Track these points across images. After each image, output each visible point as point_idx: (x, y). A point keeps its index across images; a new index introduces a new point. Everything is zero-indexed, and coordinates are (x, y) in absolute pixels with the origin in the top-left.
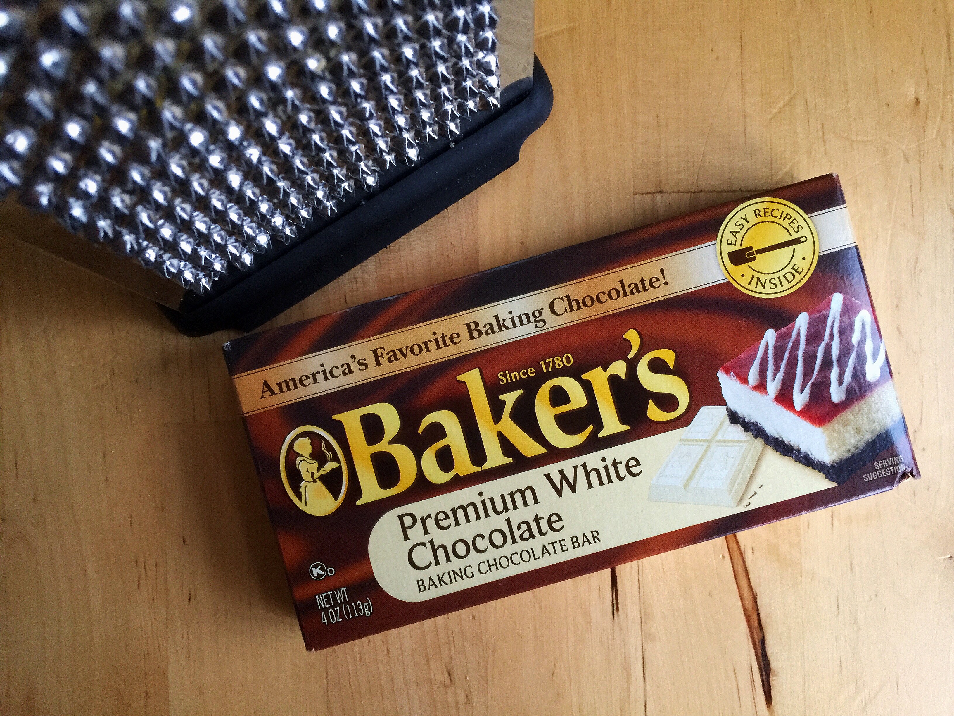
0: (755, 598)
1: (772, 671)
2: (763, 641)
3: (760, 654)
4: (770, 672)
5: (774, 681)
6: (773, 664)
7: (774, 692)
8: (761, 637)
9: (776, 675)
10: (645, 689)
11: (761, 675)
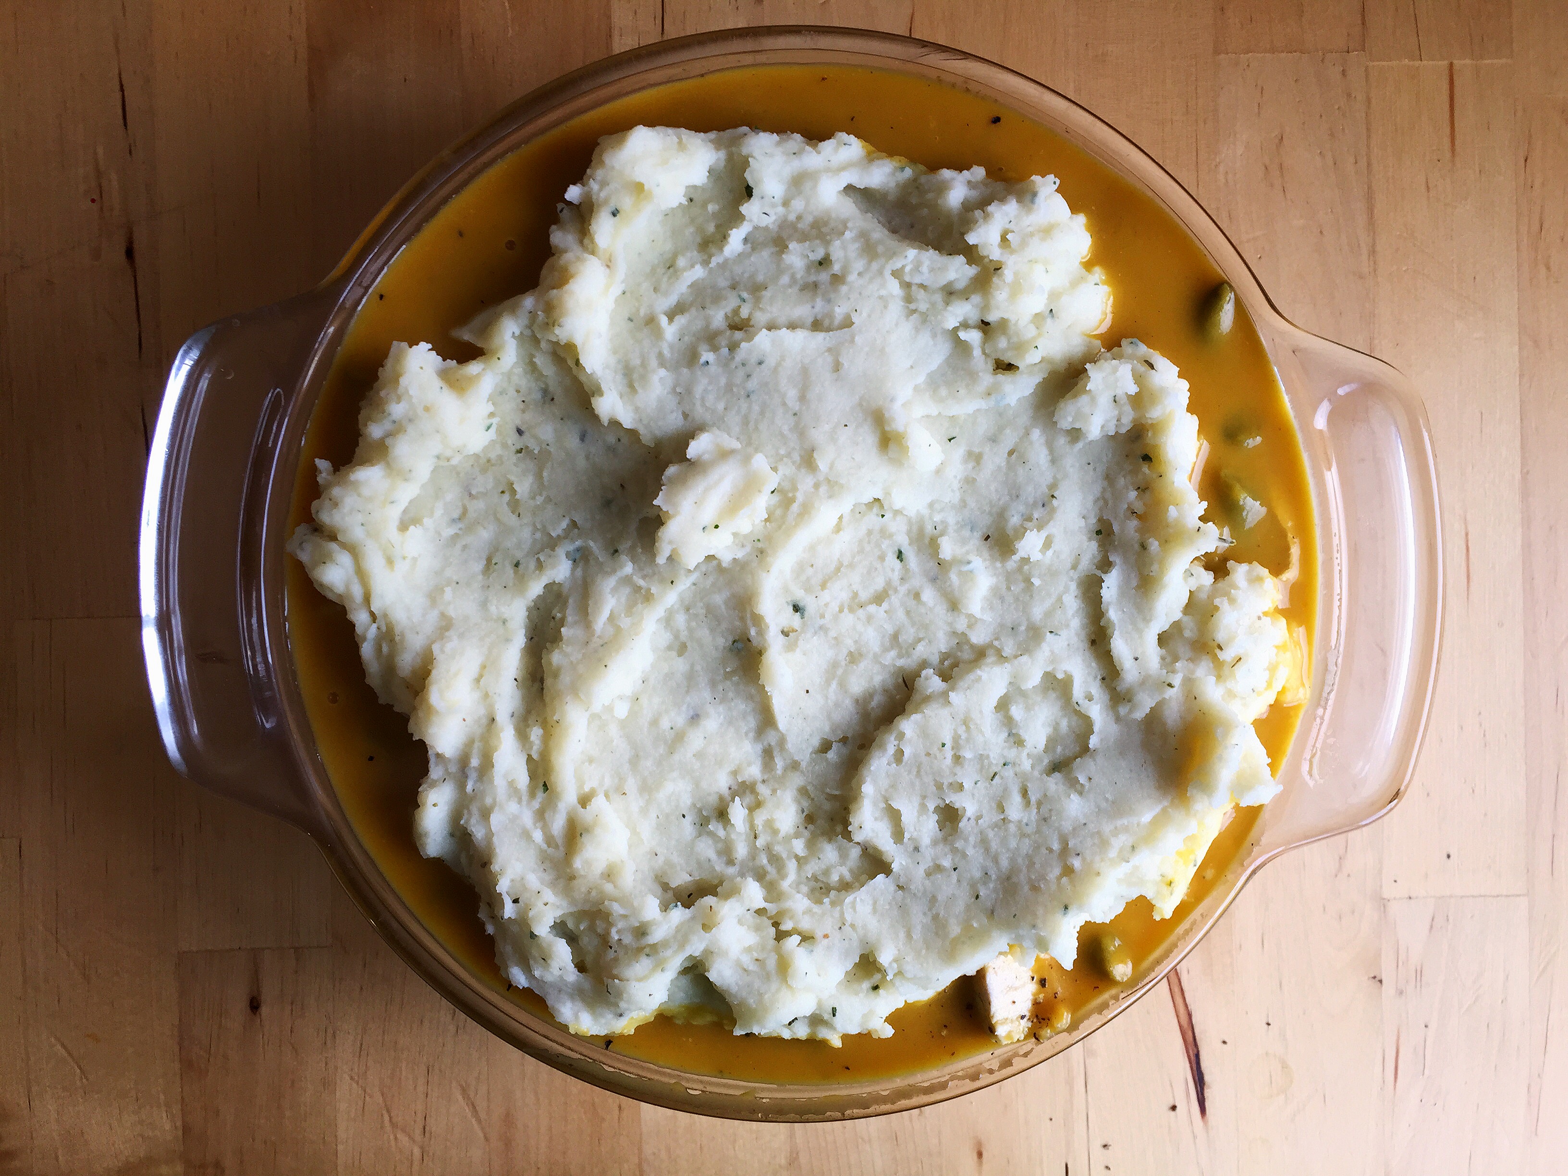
0: (1190, 1015)
1: (1206, 1083)
2: (1197, 1056)
3: (1195, 1068)
4: (1204, 1084)
5: (1208, 1093)
6: (1207, 1078)
7: (1208, 1104)
8: (1195, 1052)
9: (1209, 1087)
10: (1087, 1101)
11: (1196, 1088)
